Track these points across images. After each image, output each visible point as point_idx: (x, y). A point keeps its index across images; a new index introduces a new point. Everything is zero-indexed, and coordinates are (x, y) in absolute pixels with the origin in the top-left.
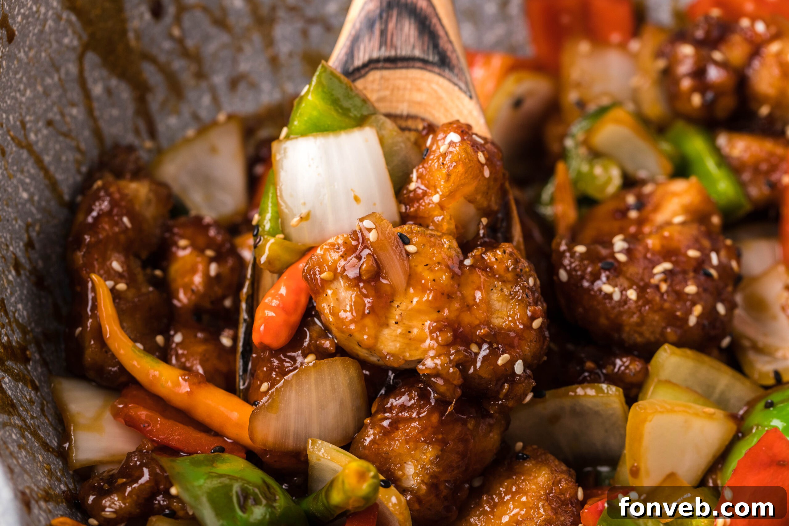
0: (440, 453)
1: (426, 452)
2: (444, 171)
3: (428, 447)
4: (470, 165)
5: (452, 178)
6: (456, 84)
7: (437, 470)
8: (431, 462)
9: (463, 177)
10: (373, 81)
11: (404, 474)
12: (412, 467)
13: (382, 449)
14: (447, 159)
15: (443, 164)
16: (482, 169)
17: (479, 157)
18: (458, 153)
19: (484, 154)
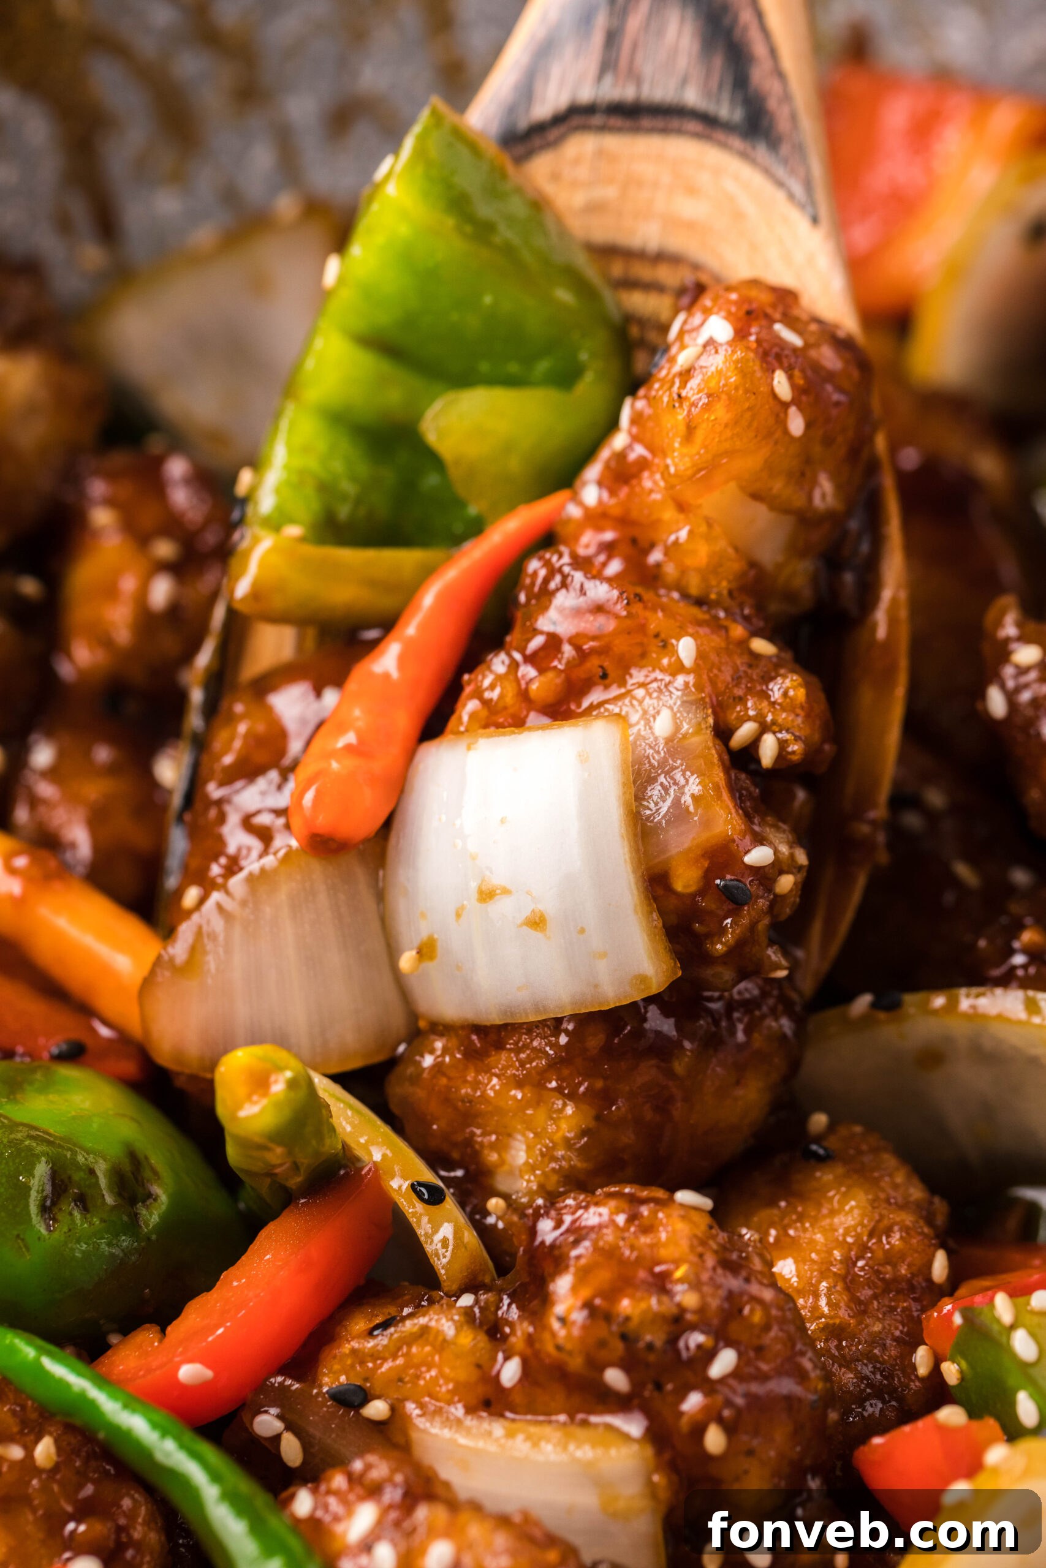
0: (592, 1124)
1: (559, 1118)
2: (681, 415)
3: (565, 1105)
4: (747, 405)
5: (700, 435)
6: (780, 184)
7: (579, 1165)
8: (568, 1144)
9: (728, 433)
10: (577, 161)
11: (502, 1162)
12: (524, 1147)
13: (458, 1090)
14: (689, 385)
15: (679, 396)
16: (782, 415)
17: (775, 382)
18: (719, 372)
19: (790, 378)
